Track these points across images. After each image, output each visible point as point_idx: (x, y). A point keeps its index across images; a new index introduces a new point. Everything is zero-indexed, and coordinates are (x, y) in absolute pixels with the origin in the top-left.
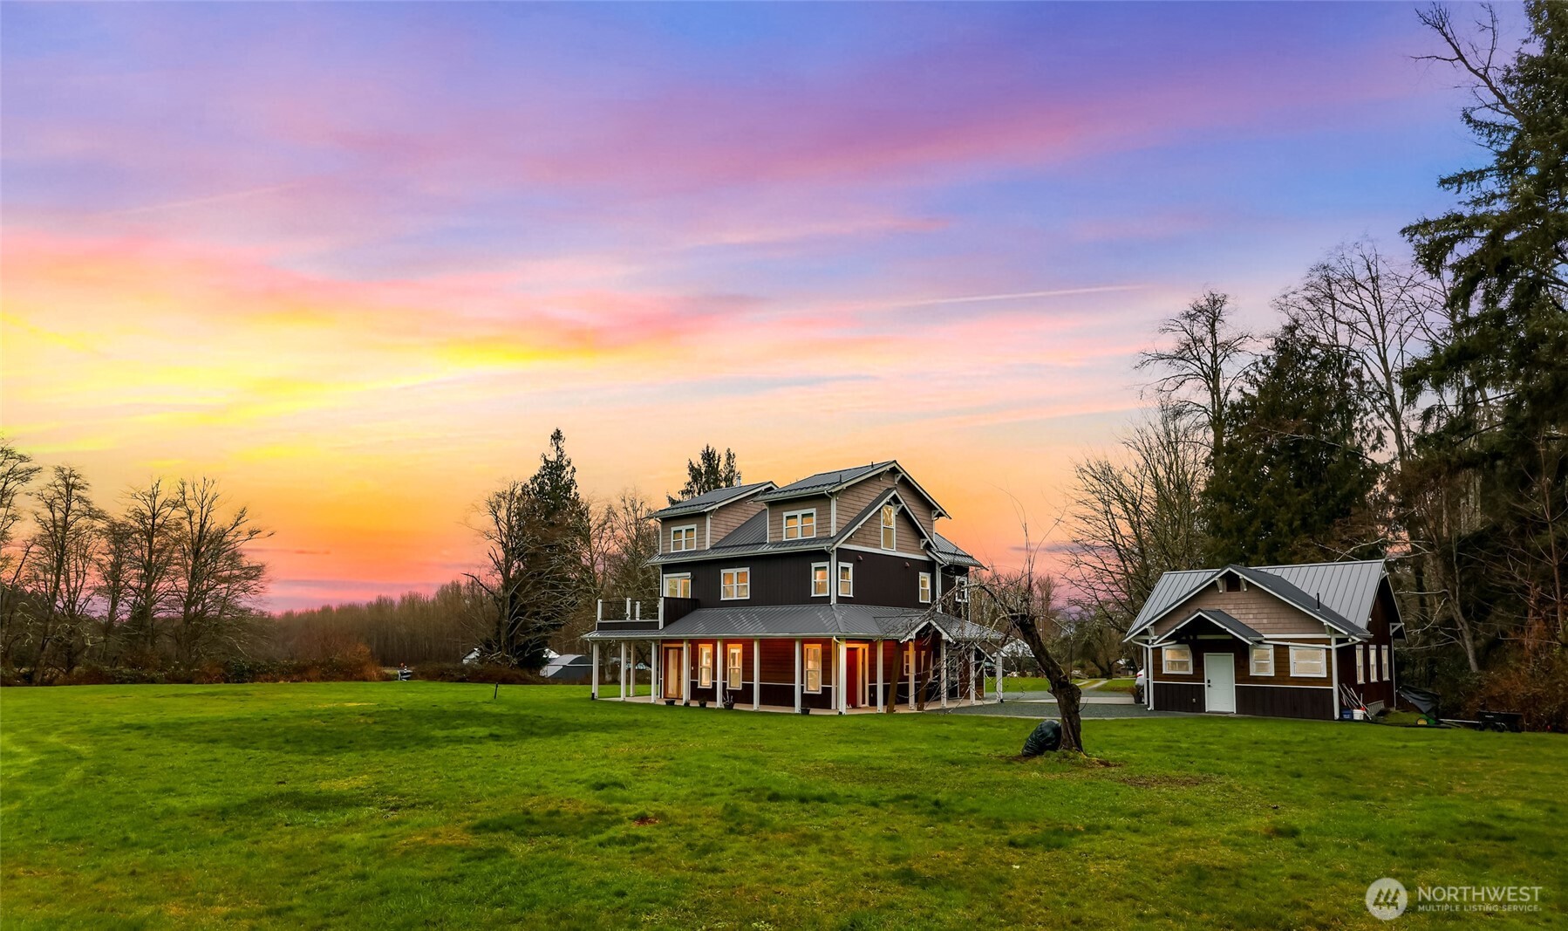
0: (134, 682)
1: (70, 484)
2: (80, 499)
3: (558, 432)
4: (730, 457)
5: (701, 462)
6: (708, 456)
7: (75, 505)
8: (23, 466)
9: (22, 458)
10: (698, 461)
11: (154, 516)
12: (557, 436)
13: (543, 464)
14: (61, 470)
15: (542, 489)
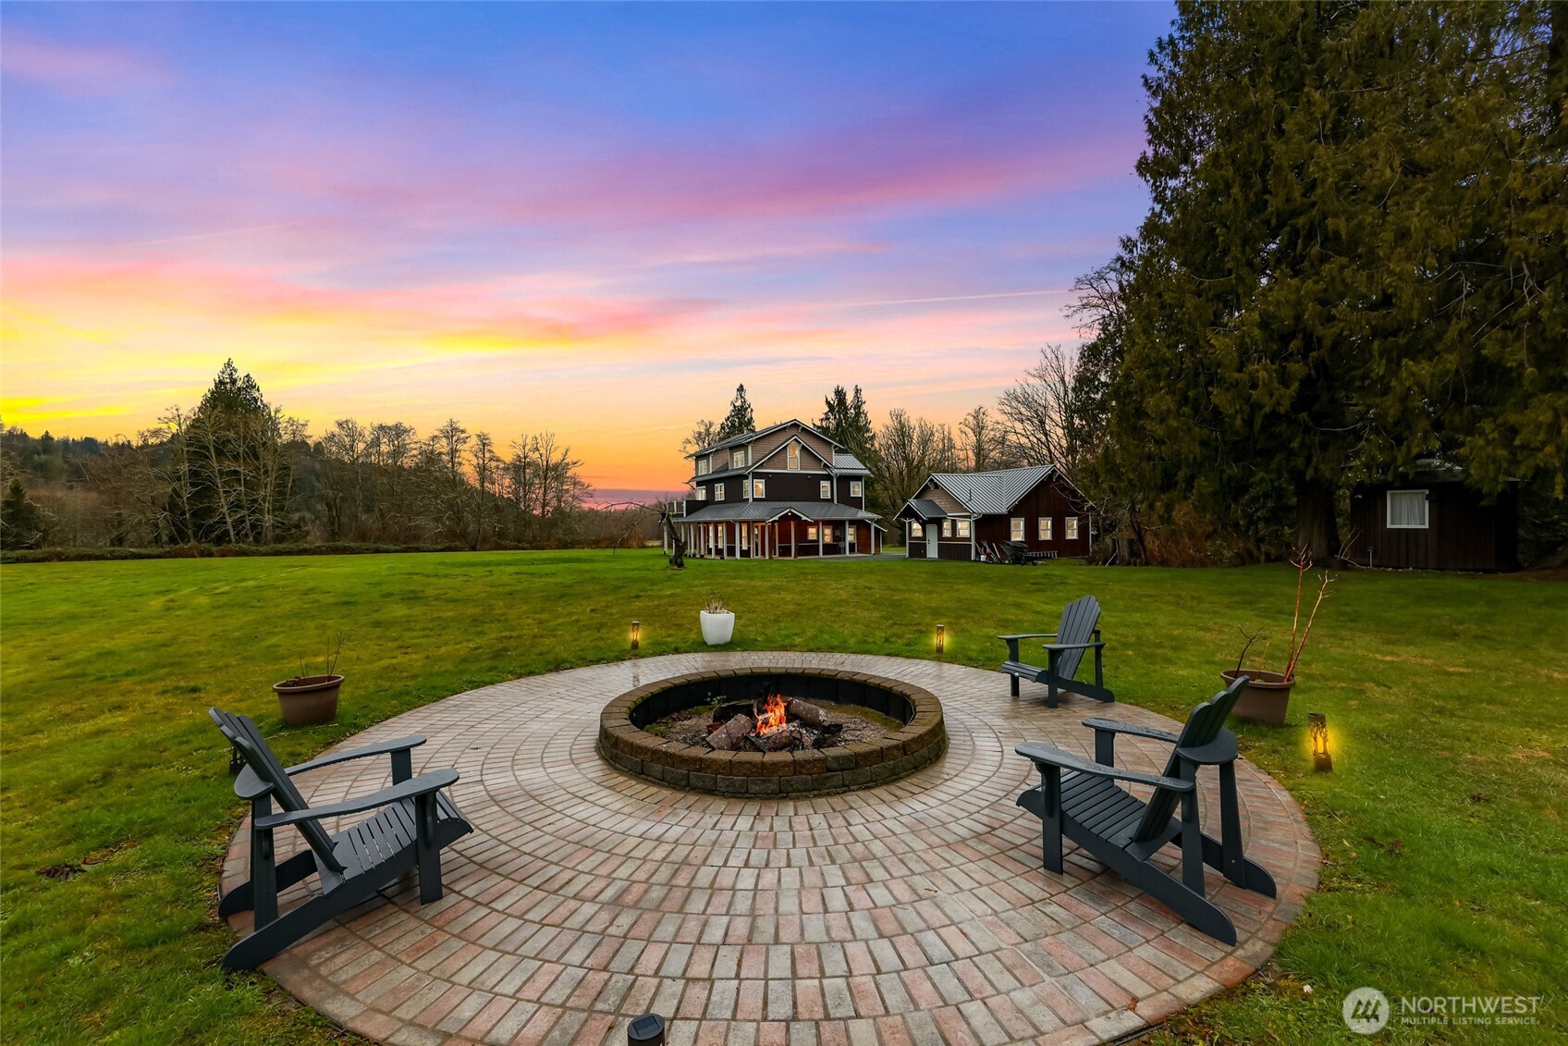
0: (515, 549)
1: (484, 442)
2: (490, 451)
3: (742, 386)
4: (857, 391)
5: (834, 397)
6: (840, 394)
7: (487, 455)
8: (463, 435)
9: (463, 432)
10: (832, 397)
11: (525, 458)
12: (741, 389)
13: (732, 408)
14: (479, 436)
15: (733, 425)
